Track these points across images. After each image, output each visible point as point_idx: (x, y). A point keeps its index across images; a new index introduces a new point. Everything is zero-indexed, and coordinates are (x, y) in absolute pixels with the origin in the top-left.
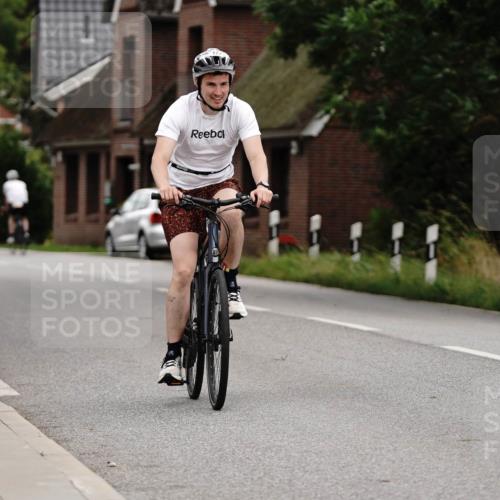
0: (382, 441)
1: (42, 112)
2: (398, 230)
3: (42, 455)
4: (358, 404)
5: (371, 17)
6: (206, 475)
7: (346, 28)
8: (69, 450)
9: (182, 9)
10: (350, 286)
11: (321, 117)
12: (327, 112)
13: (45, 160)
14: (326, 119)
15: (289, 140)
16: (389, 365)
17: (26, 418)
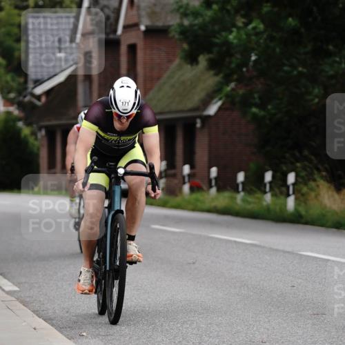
0: (261, 316)
1: (31, 103)
2: (268, 176)
3: (35, 329)
4: (243, 292)
5: (248, 35)
6: (144, 341)
7: (232, 43)
8: (52, 326)
9: (123, 32)
10: (237, 214)
11: (216, 102)
12: (220, 99)
13: (34, 134)
14: (219, 103)
15: (194, 118)
16: (264, 266)
17: (24, 305)
